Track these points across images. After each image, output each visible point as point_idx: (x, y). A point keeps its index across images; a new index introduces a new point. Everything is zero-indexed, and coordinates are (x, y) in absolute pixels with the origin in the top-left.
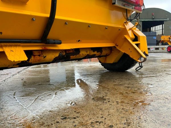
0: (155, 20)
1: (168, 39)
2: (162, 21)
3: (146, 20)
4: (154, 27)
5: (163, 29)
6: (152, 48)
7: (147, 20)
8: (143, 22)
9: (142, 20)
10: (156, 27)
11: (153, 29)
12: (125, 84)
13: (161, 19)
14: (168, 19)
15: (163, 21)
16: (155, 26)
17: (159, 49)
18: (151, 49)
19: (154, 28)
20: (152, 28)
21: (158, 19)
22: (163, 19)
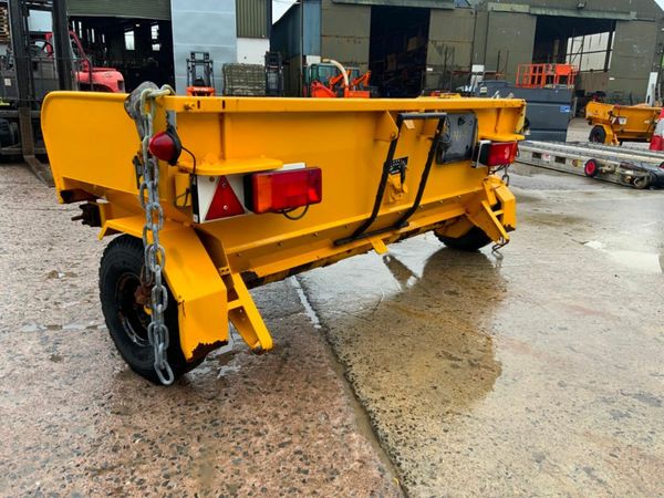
0: (585, 15)
1: (607, 117)
2: (610, 20)
3: (551, 14)
4: (580, 38)
5: (608, 50)
6: (547, 155)
7: (555, 13)
8: (540, 17)
9: (539, 12)
10: (588, 37)
11: (574, 44)
12: (476, 276)
13: (608, 11)
14: (633, 15)
15: (615, 21)
16: (584, 33)
17: (567, 161)
18: (544, 158)
19: (580, 43)
20: (570, 40)
21: (594, 11)
22: (614, 12)
